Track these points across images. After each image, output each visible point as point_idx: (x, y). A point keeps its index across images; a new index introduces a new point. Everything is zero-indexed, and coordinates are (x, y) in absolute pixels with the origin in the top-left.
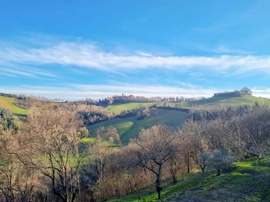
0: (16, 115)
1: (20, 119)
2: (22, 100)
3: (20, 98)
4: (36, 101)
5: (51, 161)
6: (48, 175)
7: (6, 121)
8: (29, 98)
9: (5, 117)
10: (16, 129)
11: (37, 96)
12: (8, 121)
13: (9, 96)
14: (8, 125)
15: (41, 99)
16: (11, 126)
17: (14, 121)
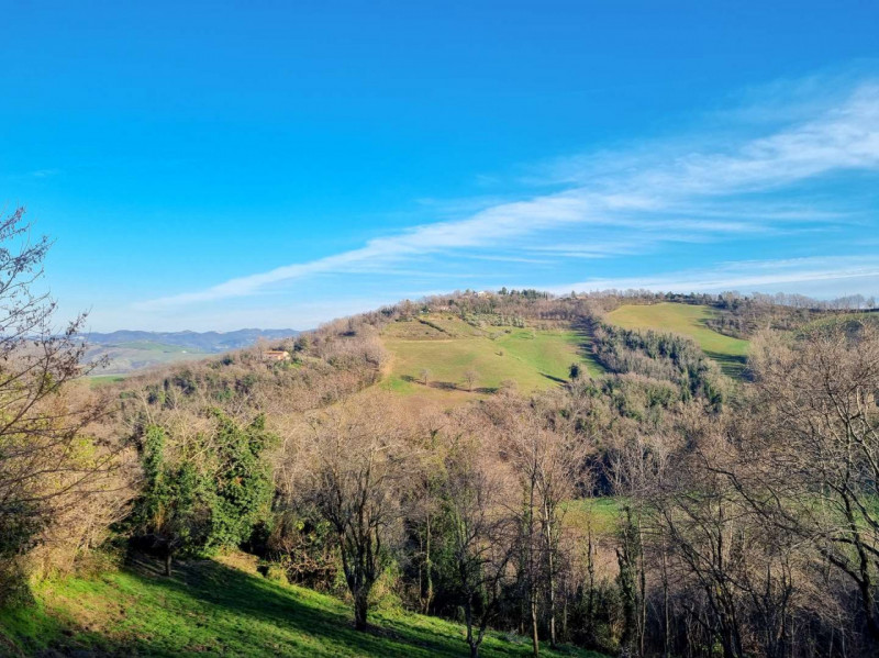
0: (714, 356)
1: (726, 371)
2: (727, 312)
3: (721, 305)
4: (773, 310)
5: (850, 517)
6: (842, 566)
7: (686, 375)
8: (748, 303)
9: (682, 362)
10: (716, 400)
11: (773, 294)
12: (692, 375)
13: (691, 300)
14: (693, 388)
15: (787, 303)
16: (700, 390)
17: (709, 376)
